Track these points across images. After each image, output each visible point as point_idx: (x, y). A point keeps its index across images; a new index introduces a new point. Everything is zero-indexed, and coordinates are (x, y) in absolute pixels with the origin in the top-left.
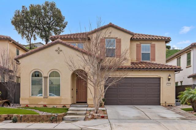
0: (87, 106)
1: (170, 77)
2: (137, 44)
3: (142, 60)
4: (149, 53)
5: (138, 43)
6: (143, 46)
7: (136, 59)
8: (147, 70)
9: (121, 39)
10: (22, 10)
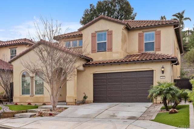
0: (66, 103)
1: (163, 69)
2: (139, 33)
3: (145, 51)
4: (154, 42)
5: (141, 32)
6: (146, 35)
7: (137, 51)
8: (135, 63)
9: (112, 31)
10: (90, 8)
